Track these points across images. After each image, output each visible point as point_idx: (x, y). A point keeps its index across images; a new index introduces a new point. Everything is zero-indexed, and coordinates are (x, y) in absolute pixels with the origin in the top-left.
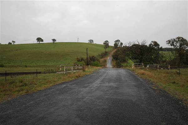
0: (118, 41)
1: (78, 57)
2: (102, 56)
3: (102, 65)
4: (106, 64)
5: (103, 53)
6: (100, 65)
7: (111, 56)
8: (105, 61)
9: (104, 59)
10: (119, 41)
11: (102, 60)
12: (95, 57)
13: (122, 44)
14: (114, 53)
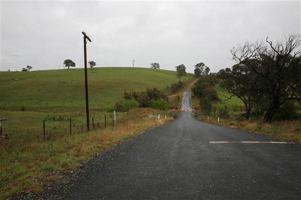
0: (202, 64)
1: (127, 92)
2: (173, 90)
3: (172, 106)
4: (181, 105)
5: (175, 85)
6: (169, 106)
7: (190, 89)
8: (179, 99)
9: (177, 95)
10: (204, 65)
11: (172, 97)
12: (158, 91)
13: (208, 69)
14: (195, 84)
